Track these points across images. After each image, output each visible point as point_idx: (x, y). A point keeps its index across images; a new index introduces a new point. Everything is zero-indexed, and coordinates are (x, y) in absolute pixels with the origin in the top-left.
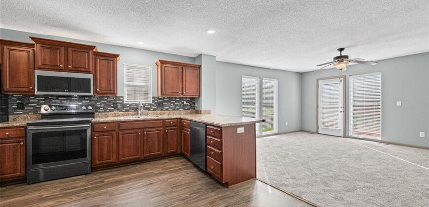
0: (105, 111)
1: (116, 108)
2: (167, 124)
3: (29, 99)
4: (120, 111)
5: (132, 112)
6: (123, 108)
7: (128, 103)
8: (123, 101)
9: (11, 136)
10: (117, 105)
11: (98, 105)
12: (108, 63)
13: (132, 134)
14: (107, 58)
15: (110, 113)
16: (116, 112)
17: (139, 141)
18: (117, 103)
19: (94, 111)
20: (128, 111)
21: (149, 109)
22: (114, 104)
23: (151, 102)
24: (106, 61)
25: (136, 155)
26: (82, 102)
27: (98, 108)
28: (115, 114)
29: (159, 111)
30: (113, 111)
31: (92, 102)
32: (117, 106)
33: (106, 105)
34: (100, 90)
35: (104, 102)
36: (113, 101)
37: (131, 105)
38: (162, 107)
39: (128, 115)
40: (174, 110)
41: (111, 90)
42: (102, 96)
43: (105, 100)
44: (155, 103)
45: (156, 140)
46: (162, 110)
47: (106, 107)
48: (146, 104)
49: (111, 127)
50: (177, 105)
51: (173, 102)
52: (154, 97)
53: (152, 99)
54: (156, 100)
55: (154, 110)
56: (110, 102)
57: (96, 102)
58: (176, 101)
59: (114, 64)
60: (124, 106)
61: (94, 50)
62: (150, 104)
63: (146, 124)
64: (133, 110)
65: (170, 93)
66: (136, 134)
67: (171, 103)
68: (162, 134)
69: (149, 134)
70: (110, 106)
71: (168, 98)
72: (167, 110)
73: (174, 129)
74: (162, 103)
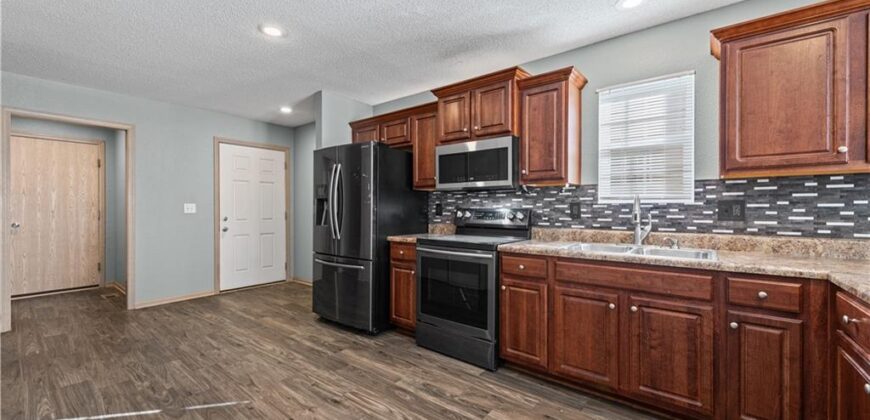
0: (552, 225)
1: (576, 216)
2: (734, 296)
3: (447, 198)
4: (587, 227)
5: (618, 232)
6: (594, 219)
7: (609, 205)
8: (596, 199)
9: (406, 258)
10: (578, 209)
11: (539, 208)
12: (547, 98)
13: (589, 302)
14: (544, 88)
15: (562, 230)
16: (576, 227)
17: (613, 330)
18: (578, 205)
19: (526, 224)
20: (609, 228)
21: (680, 226)
22: (572, 206)
23: (691, 202)
24: (542, 96)
25: (604, 375)
26: (511, 201)
27: (539, 216)
28: (574, 233)
29: (724, 236)
30: (569, 226)
31: (528, 202)
32: (580, 212)
33: (555, 210)
34: (530, 171)
35: (550, 202)
36: (570, 200)
37: (617, 209)
38: (742, 217)
39: (608, 239)
40: (814, 235)
41: (553, 170)
42: (547, 188)
43: (552, 196)
44: (709, 202)
45: (681, 345)
46: (742, 231)
47: (555, 215)
48: (670, 206)
49: (535, 268)
50: (834, 213)
51: (804, 202)
52: (699, 183)
53: (693, 190)
54: (712, 192)
55: (702, 229)
56: (563, 202)
57: (535, 203)
58: (824, 194)
59: (559, 97)
60: (597, 214)
61: (518, 77)
62: (683, 208)
63: (639, 280)
64: (623, 224)
65: (776, 160)
66: (603, 304)
67: (794, 203)
68: (708, 331)
69: (649, 317)
70: (562, 211)
71: (773, 181)
72: (769, 232)
73: (783, 327)
74: (741, 203)
